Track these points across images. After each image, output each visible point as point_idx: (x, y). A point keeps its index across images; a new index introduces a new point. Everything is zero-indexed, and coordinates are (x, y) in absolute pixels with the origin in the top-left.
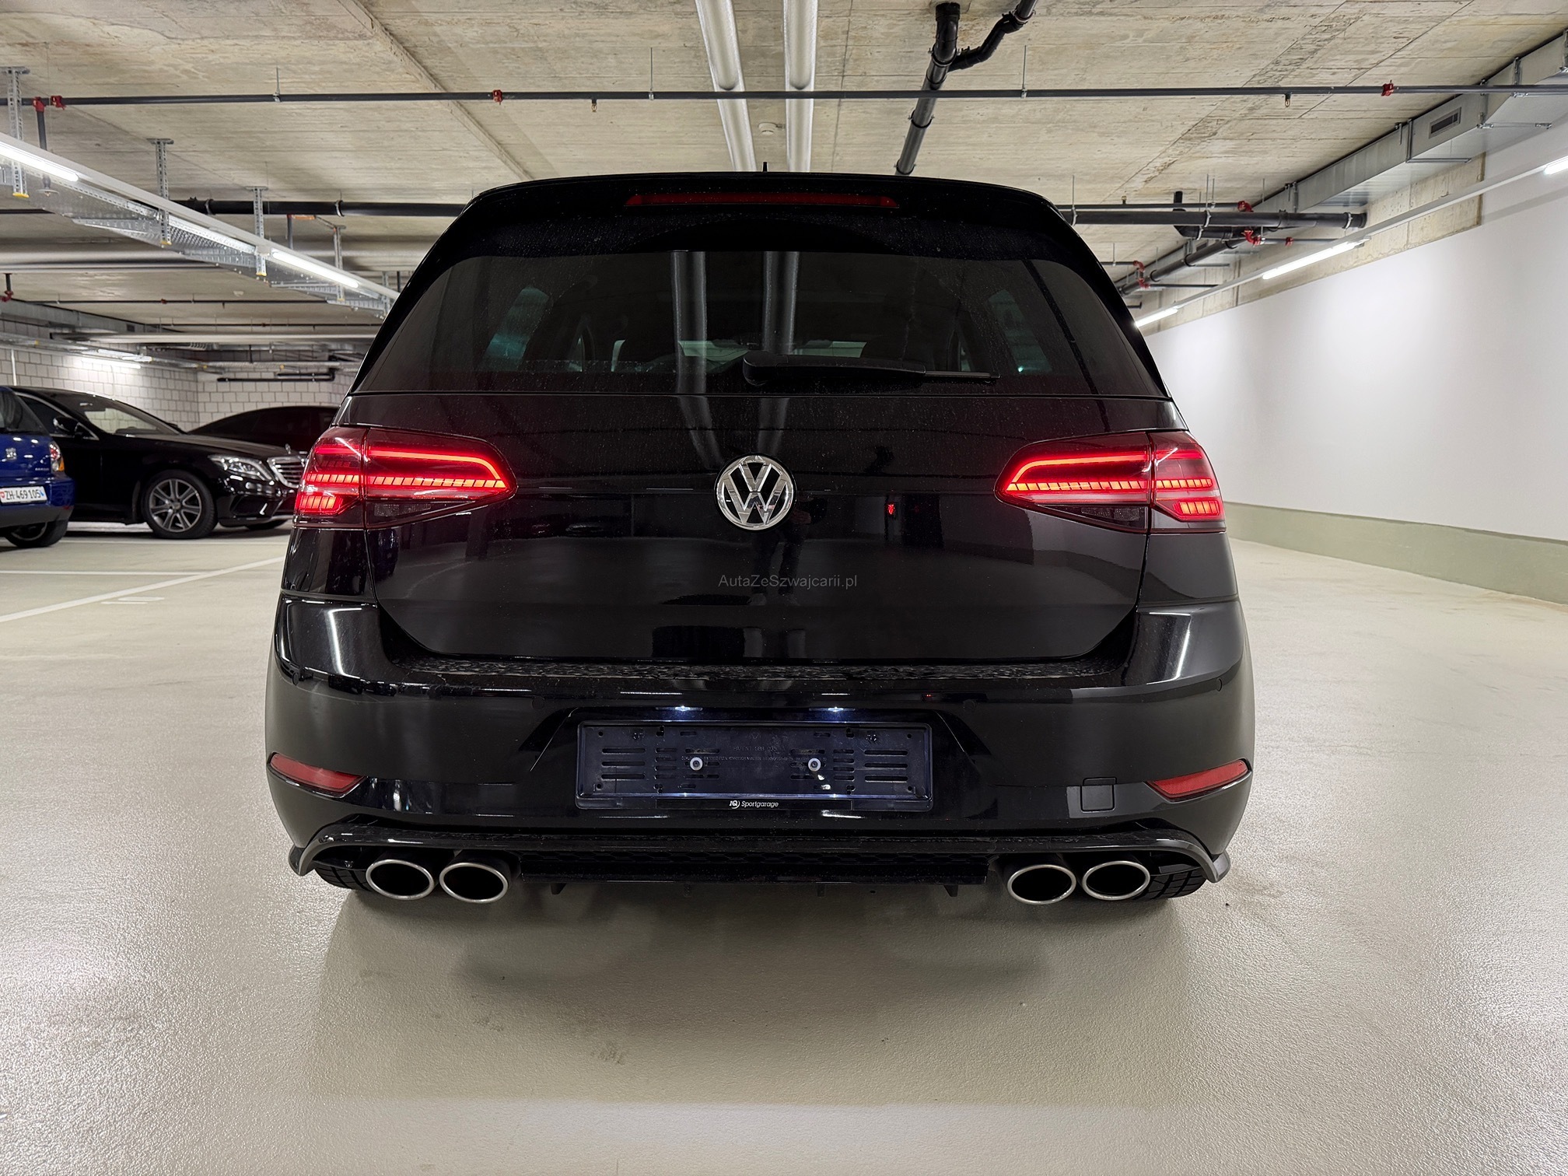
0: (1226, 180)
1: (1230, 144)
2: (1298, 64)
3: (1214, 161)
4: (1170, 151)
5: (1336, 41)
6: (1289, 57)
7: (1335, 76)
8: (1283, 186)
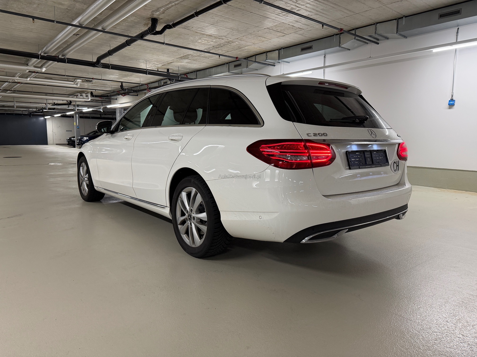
0: (182, 68)
1: (190, 61)
2: (217, 48)
3: (183, 64)
4: (175, 60)
5: (228, 45)
6: (217, 46)
7: (222, 52)
8: (192, 71)
